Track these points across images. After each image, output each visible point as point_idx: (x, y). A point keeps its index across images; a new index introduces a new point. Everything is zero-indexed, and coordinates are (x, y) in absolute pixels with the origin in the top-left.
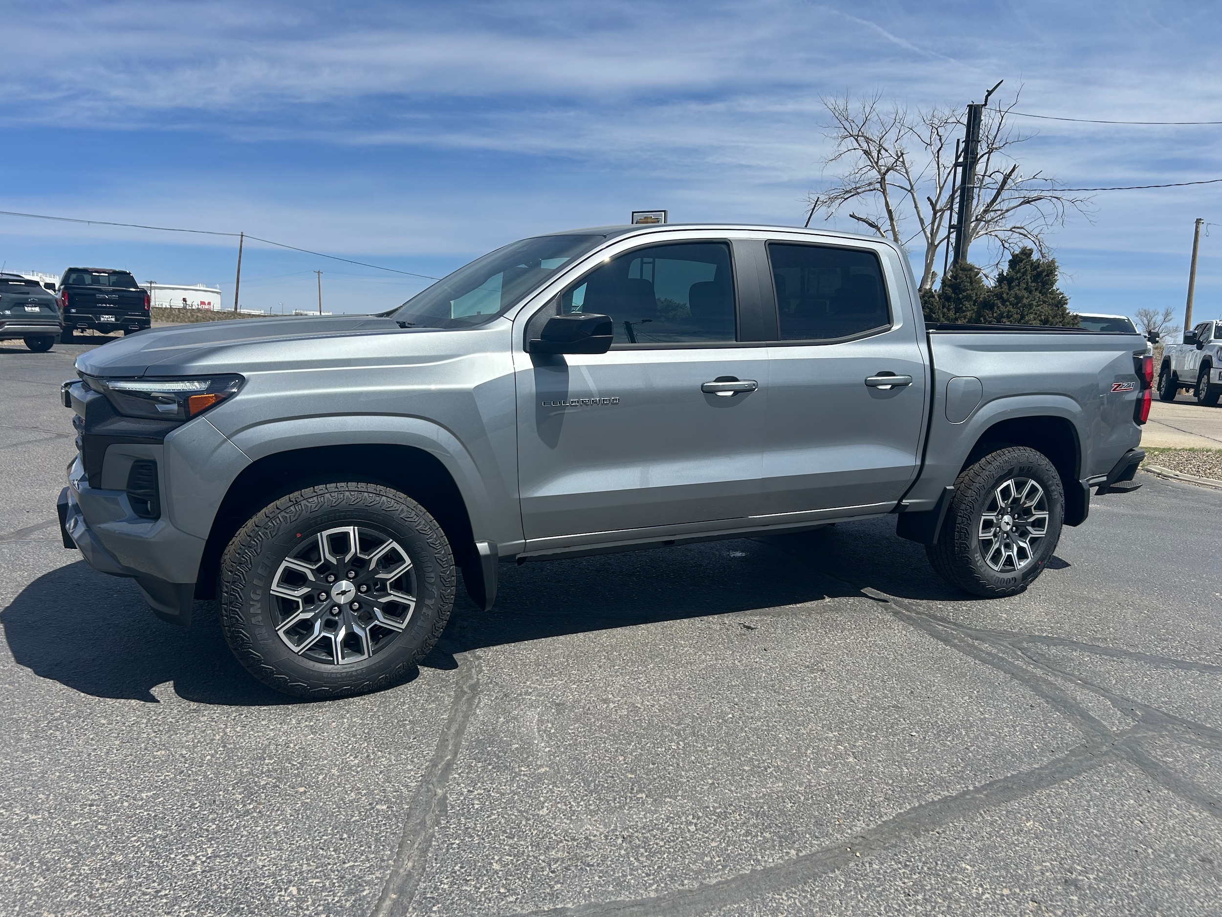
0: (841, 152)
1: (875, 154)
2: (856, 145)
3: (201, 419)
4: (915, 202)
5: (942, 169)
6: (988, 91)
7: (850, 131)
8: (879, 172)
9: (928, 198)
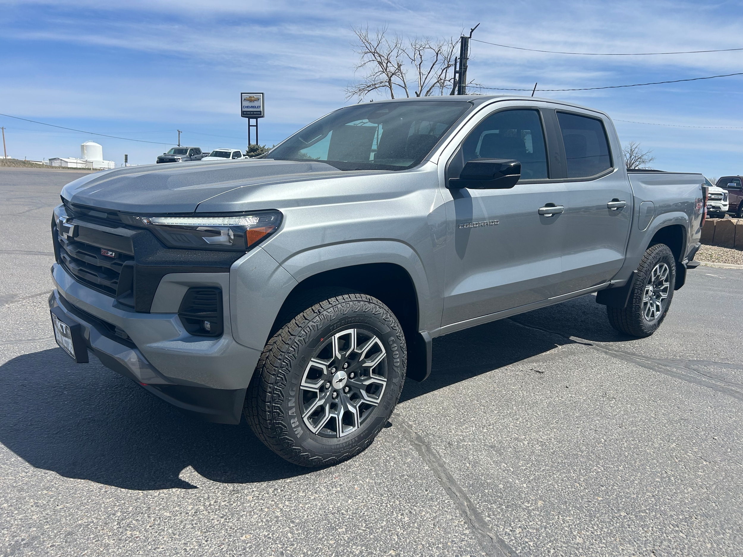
0: (365, 62)
1: (385, 65)
2: (374, 59)
3: (257, 250)
4: (407, 94)
5: (422, 75)
6: (471, 29)
7: (370, 49)
8: (387, 75)
9: (416, 92)
